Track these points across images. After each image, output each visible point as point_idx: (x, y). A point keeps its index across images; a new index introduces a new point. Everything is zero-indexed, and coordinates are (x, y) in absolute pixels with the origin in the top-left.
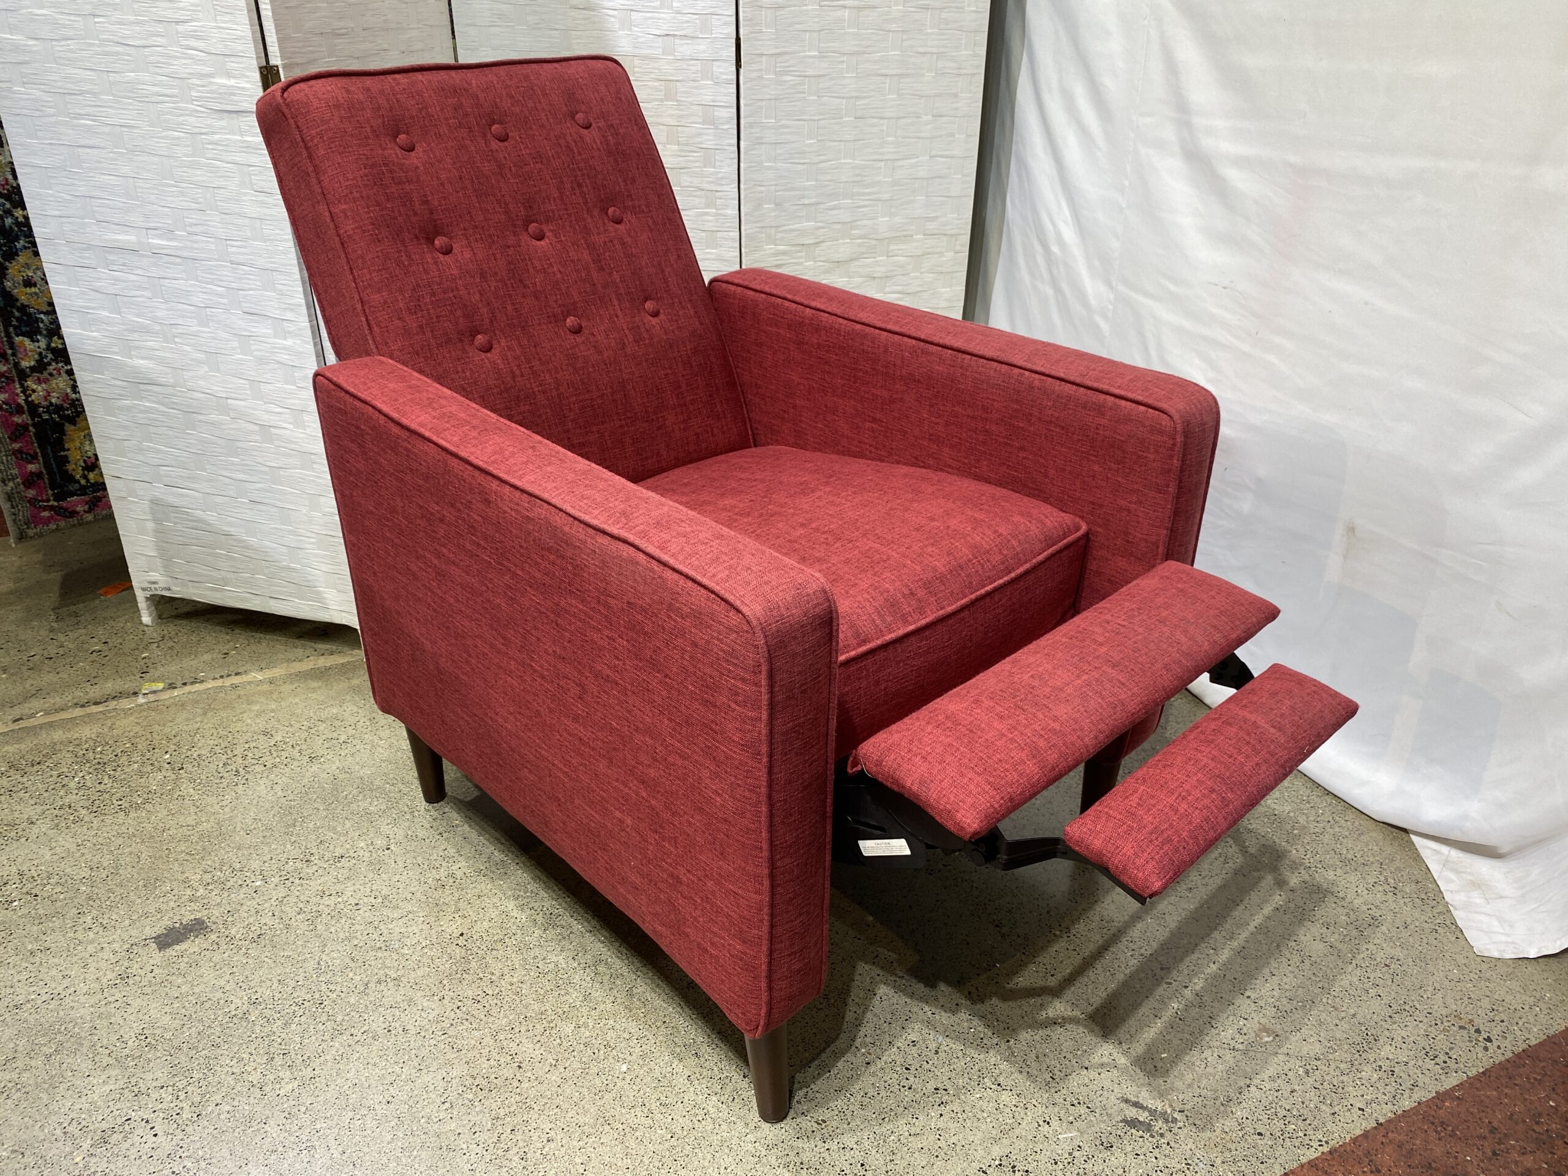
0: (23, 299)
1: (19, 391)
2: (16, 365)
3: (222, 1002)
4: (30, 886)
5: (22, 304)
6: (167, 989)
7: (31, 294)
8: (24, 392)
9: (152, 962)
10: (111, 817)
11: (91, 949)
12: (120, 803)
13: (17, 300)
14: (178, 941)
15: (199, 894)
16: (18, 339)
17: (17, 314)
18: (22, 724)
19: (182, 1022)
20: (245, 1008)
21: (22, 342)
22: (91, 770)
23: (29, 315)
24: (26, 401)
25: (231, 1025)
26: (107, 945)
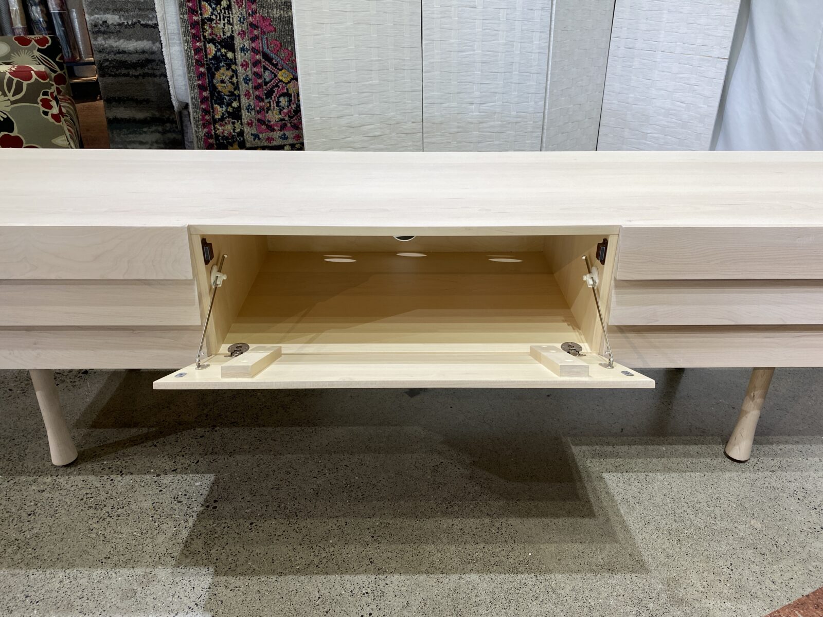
0: (220, 88)
1: (213, 128)
2: (213, 117)
5: (219, 91)
7: (223, 87)
8: (214, 129)
13: (217, 89)
16: (215, 106)
17: (216, 95)
21: (216, 107)
23: (221, 96)
24: (215, 133)
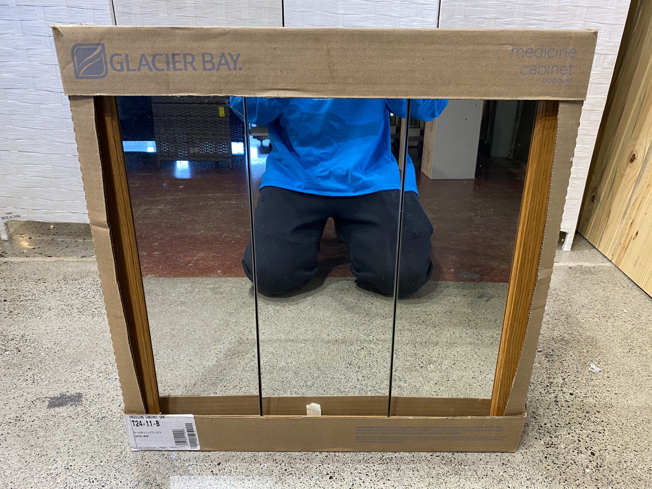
3: (52, 459)
4: (21, 344)
6: (31, 437)
9: (39, 414)
10: (84, 317)
11: (18, 393)
12: (94, 310)
14: (60, 405)
15: (92, 377)
18: (84, 259)
19: (21, 466)
20: (59, 470)
22: (95, 290)
25: (45, 480)
26: (26, 394)
